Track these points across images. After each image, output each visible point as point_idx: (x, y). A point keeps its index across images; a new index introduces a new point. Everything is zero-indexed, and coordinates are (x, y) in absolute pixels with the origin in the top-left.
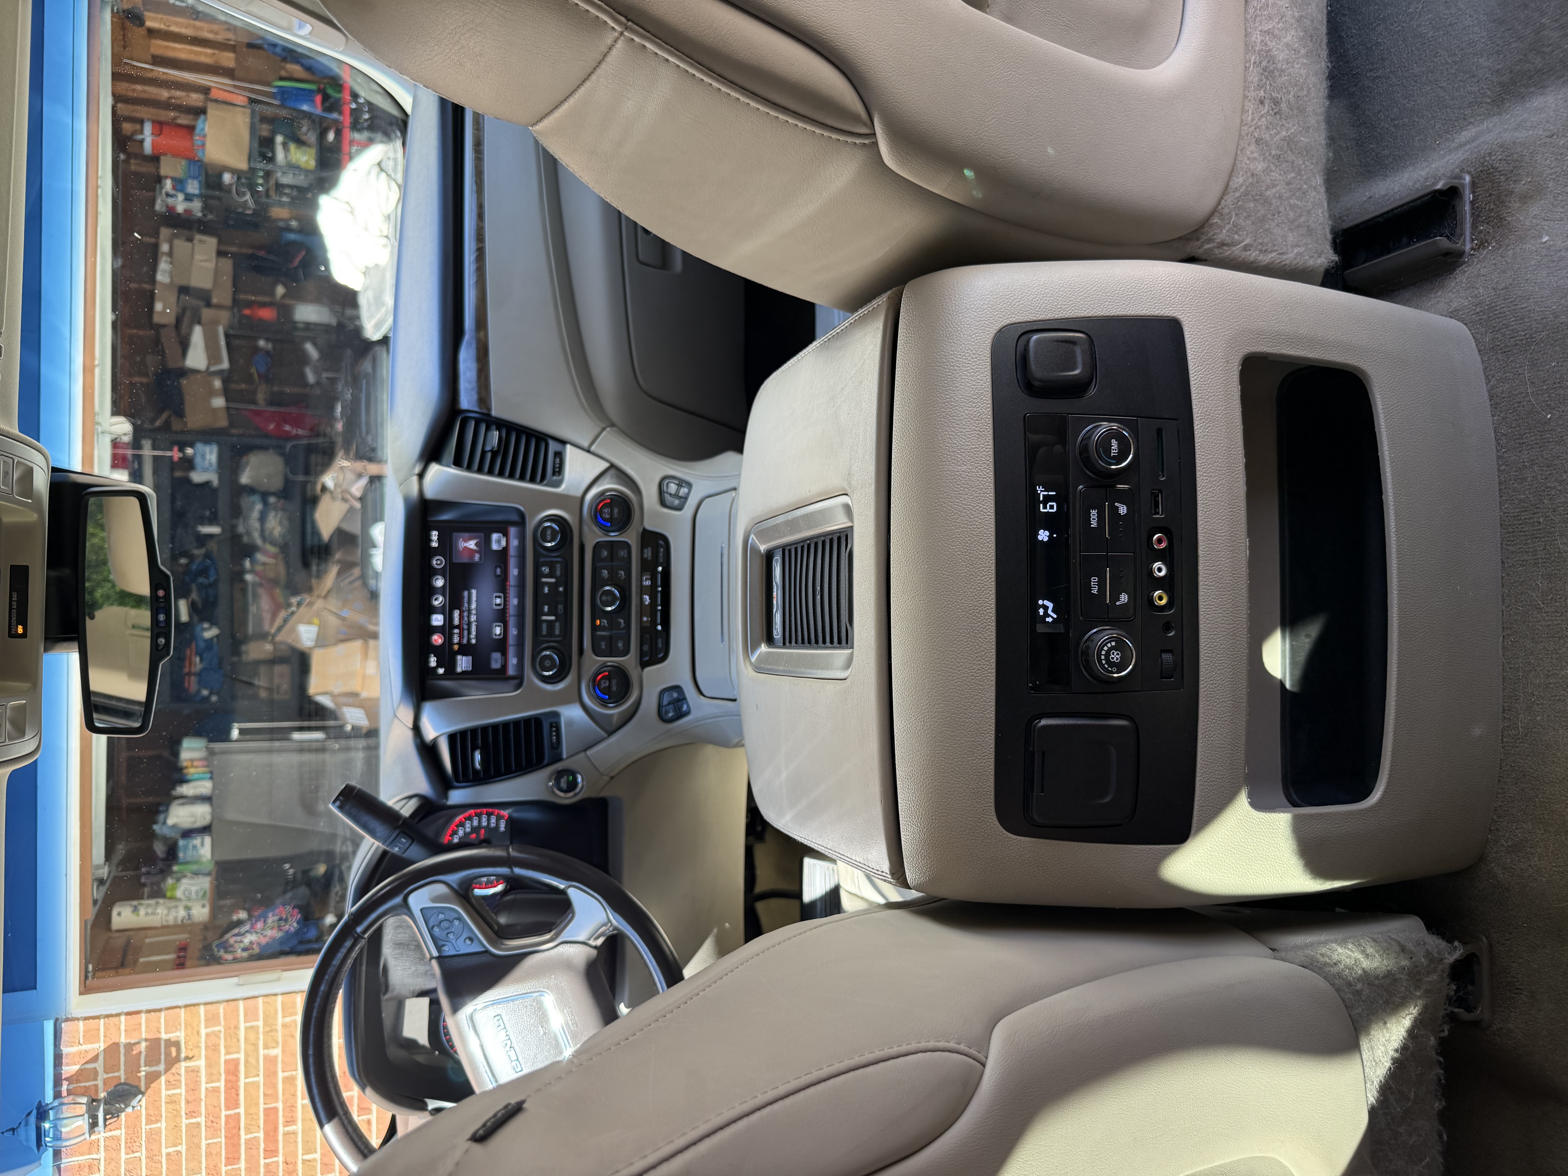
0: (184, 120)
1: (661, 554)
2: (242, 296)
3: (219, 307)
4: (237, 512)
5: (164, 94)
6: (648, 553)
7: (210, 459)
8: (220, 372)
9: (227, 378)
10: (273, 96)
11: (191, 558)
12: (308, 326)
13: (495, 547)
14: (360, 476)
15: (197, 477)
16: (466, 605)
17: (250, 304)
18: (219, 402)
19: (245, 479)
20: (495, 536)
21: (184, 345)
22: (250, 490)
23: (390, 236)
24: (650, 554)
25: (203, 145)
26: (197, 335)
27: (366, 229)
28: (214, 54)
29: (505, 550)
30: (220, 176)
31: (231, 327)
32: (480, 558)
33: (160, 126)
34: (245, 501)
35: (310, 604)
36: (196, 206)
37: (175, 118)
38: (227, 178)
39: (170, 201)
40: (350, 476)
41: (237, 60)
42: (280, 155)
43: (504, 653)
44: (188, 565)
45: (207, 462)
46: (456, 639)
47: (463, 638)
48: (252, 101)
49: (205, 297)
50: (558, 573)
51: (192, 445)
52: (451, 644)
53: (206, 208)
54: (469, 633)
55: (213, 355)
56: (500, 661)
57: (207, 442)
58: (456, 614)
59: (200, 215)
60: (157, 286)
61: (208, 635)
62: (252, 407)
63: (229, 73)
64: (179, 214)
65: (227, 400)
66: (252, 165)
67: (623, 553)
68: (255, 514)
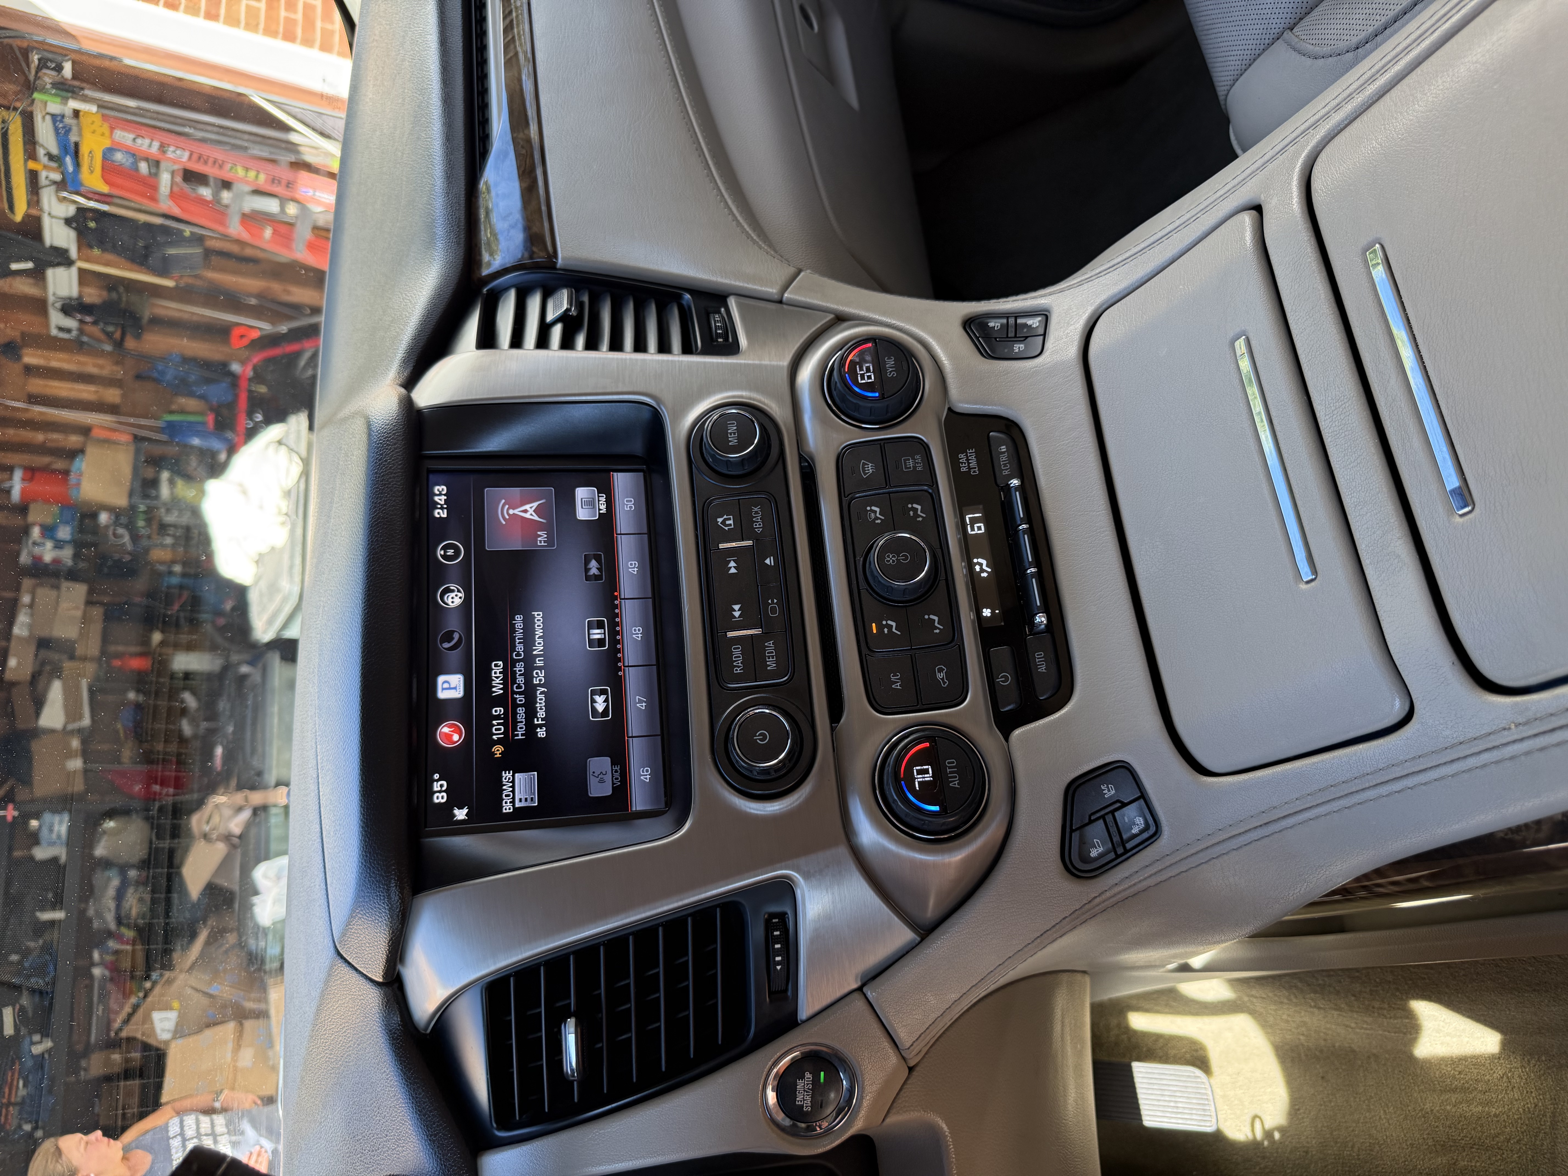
0: (59, 465)
1: (1004, 458)
2: (112, 648)
3: (84, 659)
4: (88, 892)
5: (40, 437)
6: (970, 461)
7: (59, 832)
8: (80, 731)
9: (87, 737)
10: (161, 430)
11: (26, 953)
12: (187, 676)
13: (583, 514)
14: (240, 809)
15: (40, 853)
16: (520, 648)
17: (119, 656)
18: (76, 764)
19: (100, 851)
20: (582, 493)
21: (39, 703)
22: (106, 864)
23: (290, 513)
24: (973, 463)
25: (78, 484)
26: (56, 692)
27: (261, 507)
28: (98, 392)
29: (607, 521)
30: (94, 516)
31: (97, 679)
32: (550, 541)
33: (31, 472)
34: (98, 878)
35: (169, 982)
36: (67, 555)
37: (50, 464)
38: (104, 518)
39: (37, 550)
40: (227, 812)
41: (123, 396)
42: (165, 491)
43: (620, 759)
44: (20, 962)
45: (54, 836)
46: (497, 731)
47: (515, 729)
48: (137, 439)
49: (68, 649)
50: (758, 527)
51: (37, 816)
52: (487, 742)
53: (76, 556)
54: (531, 713)
55: (72, 713)
56: (608, 778)
57: (55, 811)
58: (497, 669)
59: (70, 563)
60: (13, 644)
61: (37, 1050)
62: (116, 767)
63: (112, 409)
64: (47, 565)
65: (85, 762)
66: (133, 501)
67: (913, 463)
68: (111, 892)
